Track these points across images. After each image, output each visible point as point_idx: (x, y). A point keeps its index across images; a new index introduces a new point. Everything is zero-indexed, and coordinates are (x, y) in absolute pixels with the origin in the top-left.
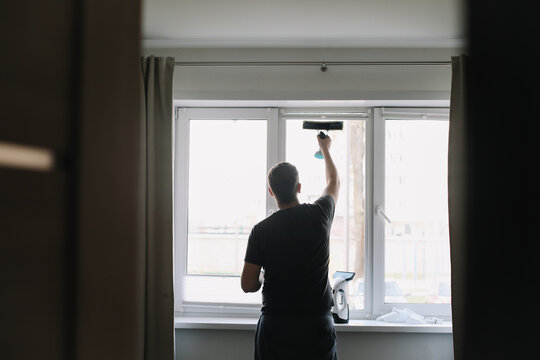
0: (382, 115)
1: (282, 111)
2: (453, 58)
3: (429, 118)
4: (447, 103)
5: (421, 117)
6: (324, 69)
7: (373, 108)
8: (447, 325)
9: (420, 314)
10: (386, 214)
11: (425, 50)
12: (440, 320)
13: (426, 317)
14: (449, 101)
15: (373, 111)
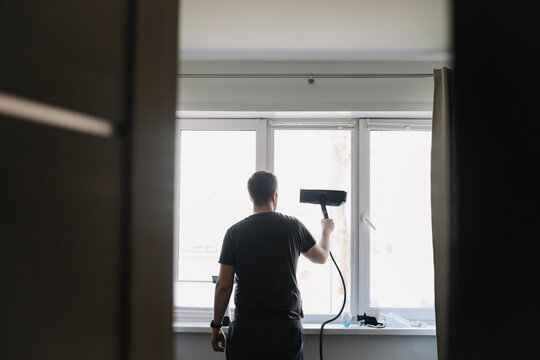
0: (367, 126)
1: (271, 122)
2: (435, 71)
3: (412, 128)
4: (430, 114)
5: (404, 128)
6: (311, 81)
7: (358, 119)
8: (431, 328)
9: (404, 317)
10: (371, 221)
11: (408, 63)
12: (423, 324)
13: (410, 321)
14: (431, 113)
15: (358, 122)
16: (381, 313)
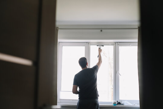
0: (118, 45)
2: (138, 27)
3: (132, 45)
5: (129, 45)
7: (115, 43)
8: (138, 105)
10: (120, 73)
13: (132, 103)
14: (138, 40)
15: (115, 44)
16: (123, 101)
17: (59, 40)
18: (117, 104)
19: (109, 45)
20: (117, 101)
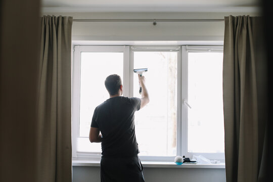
0: (187, 50)
1: (132, 47)
2: (225, 17)
3: (212, 51)
4: (222, 42)
6: (155, 24)
8: (222, 164)
10: (189, 103)
12: (218, 162)
13: (211, 160)
15: (181, 47)
16: (194, 156)
17: (73, 42)
18: (184, 162)
19: (168, 50)
20: (184, 157)
